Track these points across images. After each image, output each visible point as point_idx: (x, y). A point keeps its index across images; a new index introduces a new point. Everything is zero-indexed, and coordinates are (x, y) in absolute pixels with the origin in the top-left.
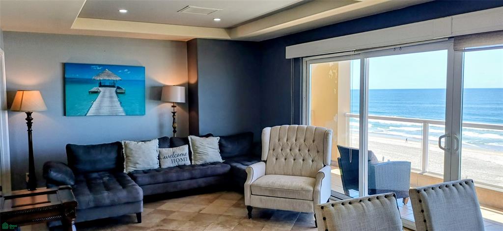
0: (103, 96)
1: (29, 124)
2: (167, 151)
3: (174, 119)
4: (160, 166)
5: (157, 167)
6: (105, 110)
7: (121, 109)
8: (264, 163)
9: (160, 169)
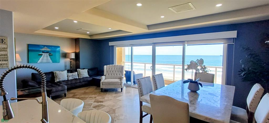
0: (44, 56)
2: (70, 74)
3: (71, 64)
4: (68, 79)
6: (45, 61)
7: (51, 61)
8: (105, 76)
9: (68, 80)
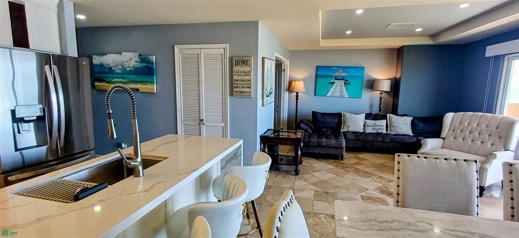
1: (297, 99)
2: (370, 122)
3: (380, 102)
4: (364, 131)
5: (362, 131)
6: (337, 94)
7: (346, 94)
8: (442, 140)
9: (364, 133)
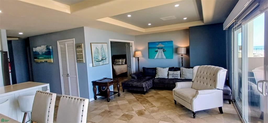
0: (159, 52)
1: (138, 61)
2: (172, 72)
3: (182, 60)
5: (167, 77)
6: (160, 57)
7: (164, 57)
8: (192, 82)
